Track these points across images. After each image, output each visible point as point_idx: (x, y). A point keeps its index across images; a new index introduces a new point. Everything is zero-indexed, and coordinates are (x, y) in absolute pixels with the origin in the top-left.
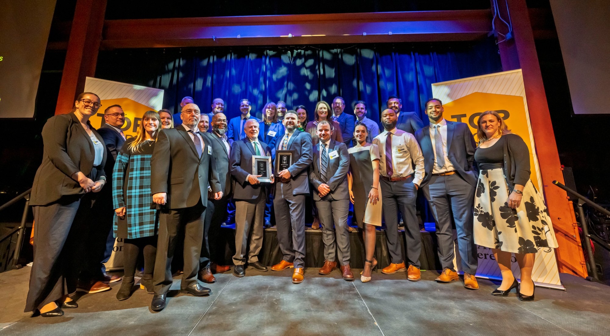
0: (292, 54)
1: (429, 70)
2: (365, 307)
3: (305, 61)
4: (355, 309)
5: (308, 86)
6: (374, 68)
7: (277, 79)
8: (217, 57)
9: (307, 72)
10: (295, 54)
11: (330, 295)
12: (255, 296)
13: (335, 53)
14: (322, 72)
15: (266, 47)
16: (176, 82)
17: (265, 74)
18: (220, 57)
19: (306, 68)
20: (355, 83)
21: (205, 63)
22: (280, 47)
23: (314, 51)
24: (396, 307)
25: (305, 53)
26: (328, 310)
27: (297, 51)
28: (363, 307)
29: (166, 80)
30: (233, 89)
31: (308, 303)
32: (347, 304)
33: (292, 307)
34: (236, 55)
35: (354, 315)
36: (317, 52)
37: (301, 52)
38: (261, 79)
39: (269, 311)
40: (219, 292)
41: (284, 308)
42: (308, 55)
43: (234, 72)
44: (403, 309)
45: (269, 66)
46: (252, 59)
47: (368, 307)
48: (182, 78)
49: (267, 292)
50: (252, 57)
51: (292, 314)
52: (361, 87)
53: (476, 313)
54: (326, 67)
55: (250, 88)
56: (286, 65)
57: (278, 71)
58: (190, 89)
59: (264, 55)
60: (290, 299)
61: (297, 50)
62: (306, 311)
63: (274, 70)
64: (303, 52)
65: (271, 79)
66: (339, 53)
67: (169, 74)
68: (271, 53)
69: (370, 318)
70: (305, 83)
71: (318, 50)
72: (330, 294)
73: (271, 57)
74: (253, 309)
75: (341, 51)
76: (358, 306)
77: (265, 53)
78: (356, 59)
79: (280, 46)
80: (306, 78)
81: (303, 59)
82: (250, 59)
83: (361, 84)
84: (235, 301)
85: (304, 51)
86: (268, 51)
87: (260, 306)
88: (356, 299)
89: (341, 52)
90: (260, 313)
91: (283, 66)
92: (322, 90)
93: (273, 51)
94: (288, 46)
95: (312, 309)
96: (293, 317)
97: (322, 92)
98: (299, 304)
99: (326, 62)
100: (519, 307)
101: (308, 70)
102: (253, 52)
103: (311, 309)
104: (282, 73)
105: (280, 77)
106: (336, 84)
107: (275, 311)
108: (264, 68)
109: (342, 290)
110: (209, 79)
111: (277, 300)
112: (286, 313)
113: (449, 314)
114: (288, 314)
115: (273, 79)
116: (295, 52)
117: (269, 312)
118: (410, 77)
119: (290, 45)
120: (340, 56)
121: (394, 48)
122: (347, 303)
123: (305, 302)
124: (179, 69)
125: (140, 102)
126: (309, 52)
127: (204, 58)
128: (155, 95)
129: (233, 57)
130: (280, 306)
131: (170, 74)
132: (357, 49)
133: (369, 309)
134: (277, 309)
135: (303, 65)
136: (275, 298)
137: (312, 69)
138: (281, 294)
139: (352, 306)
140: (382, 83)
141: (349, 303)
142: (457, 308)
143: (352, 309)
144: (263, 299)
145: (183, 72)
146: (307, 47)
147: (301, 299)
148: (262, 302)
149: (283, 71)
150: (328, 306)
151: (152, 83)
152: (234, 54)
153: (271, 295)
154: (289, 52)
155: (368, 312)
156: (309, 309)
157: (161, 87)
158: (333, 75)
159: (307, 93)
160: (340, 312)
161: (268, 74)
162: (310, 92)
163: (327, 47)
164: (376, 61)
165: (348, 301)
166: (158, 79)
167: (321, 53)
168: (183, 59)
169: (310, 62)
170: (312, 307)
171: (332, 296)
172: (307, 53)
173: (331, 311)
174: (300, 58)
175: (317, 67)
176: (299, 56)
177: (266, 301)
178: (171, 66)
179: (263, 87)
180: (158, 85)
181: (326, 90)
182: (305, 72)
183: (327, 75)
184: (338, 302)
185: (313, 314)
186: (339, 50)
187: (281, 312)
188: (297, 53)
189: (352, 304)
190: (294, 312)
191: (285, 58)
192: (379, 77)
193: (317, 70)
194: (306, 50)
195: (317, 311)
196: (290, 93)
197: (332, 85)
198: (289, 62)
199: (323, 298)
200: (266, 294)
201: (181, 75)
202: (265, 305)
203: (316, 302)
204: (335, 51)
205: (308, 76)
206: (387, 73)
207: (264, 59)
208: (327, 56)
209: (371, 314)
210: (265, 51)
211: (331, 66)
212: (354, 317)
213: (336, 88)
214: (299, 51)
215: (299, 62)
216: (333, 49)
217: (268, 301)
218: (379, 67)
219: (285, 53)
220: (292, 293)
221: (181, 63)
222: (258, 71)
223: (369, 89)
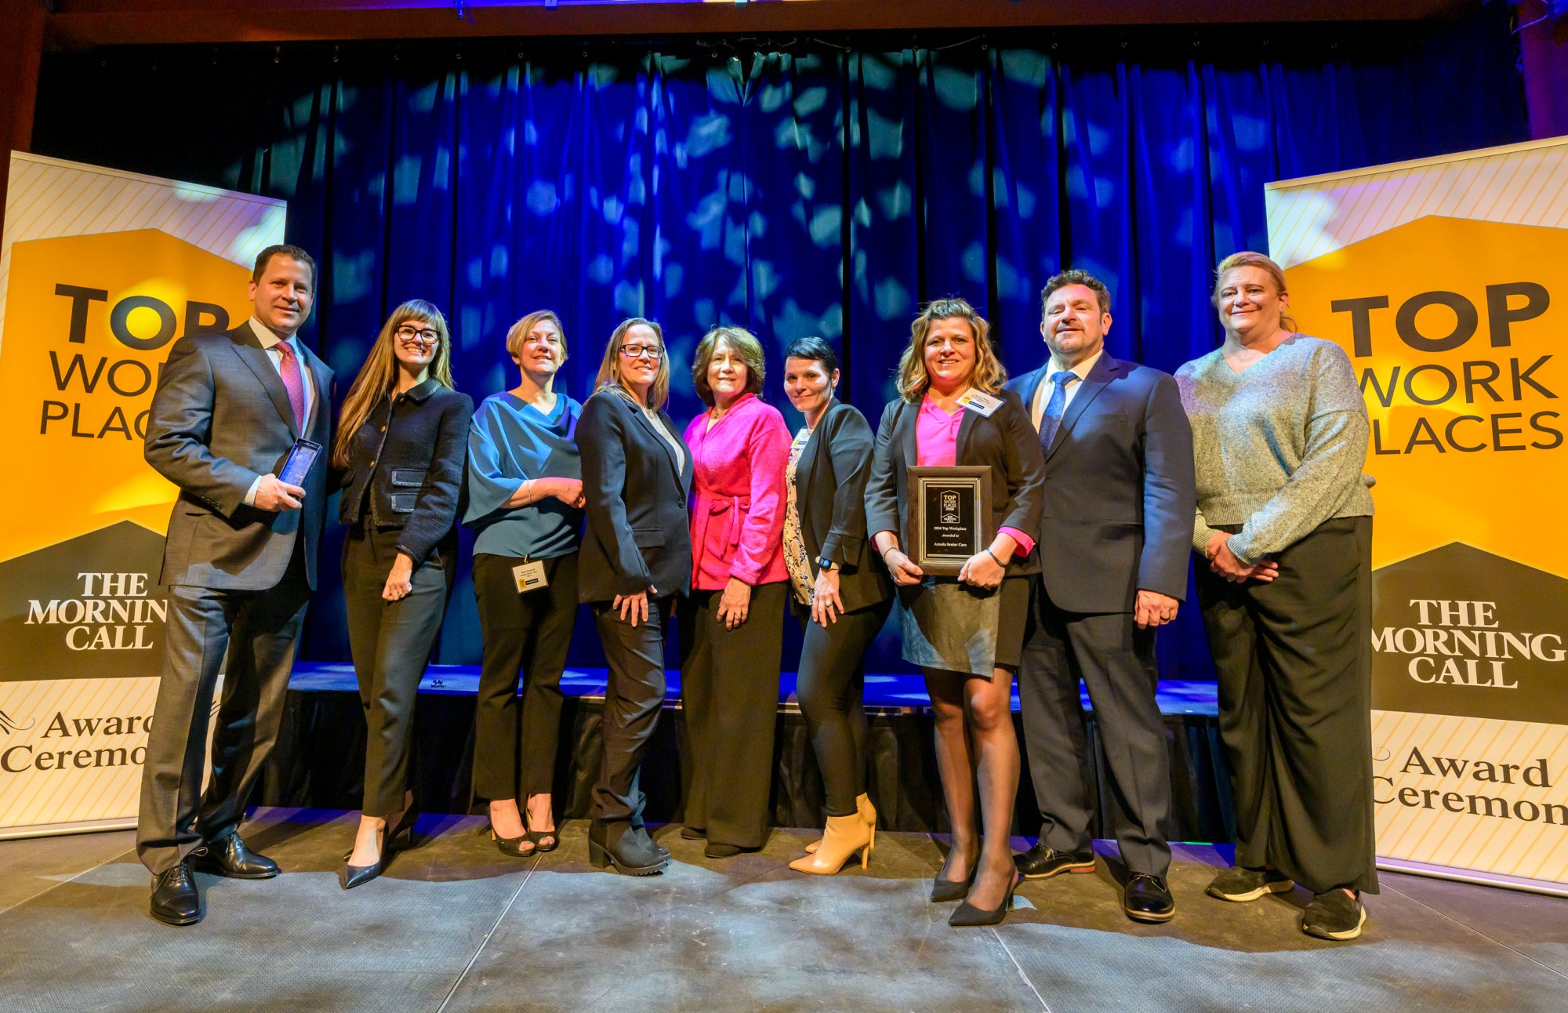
0: (747, 67)
1: (1249, 133)
2: (1008, 961)
3: (797, 93)
4: (977, 967)
5: (805, 186)
6: (1047, 121)
7: (690, 159)
8: (471, 78)
9: (802, 136)
10: (756, 69)
11: (887, 922)
12: (628, 919)
13: (906, 64)
14: (856, 137)
15: (650, 42)
16: (323, 168)
17: (645, 143)
18: (480, 80)
19: (800, 121)
20: (977, 177)
21: (427, 99)
22: (701, 41)
23: (828, 57)
24: (1113, 965)
25: (793, 62)
26: (884, 970)
27: (763, 58)
28: (1000, 961)
29: (286, 162)
30: (530, 197)
31: (812, 944)
32: (945, 951)
33: (760, 957)
34: (540, 72)
35: (972, 987)
36: (840, 60)
37: (779, 59)
38: (635, 163)
39: (682, 968)
40: (504, 902)
41: (731, 959)
42: (807, 71)
43: (532, 134)
44: (1140, 971)
45: (661, 113)
46: (597, 88)
47: (1018, 961)
48: (344, 158)
49: (669, 907)
50: (601, 76)
51: (760, 981)
52: (1000, 194)
53: (1393, 990)
54: (873, 119)
55: (594, 193)
56: (722, 108)
57: (694, 128)
58: (376, 198)
59: (644, 69)
60: (750, 933)
61: (765, 53)
62: (809, 970)
63: (679, 129)
64: (785, 59)
65: (667, 161)
66: (922, 64)
67: (296, 142)
68: (668, 63)
69: (1025, 998)
70: (794, 175)
71: (843, 51)
72: (884, 918)
73: (669, 81)
74: (628, 963)
75: (928, 56)
76: (982, 958)
77: (648, 64)
78: (984, 87)
79: (704, 36)
80: (795, 157)
81: (788, 87)
82: (593, 87)
83: (999, 181)
84: (561, 936)
85: (790, 56)
86: (657, 55)
87: (650, 951)
88: (976, 935)
89: (927, 60)
90: (652, 975)
91: (712, 113)
92: (856, 202)
93: (678, 58)
94: (732, 36)
95: (827, 965)
96: (764, 990)
97: (856, 211)
98: (782, 946)
99: (870, 98)
100: (1543, 970)
101: (805, 129)
102: (602, 61)
103: (825, 964)
104: (709, 137)
105: (700, 151)
106: (908, 182)
107: (703, 968)
108: (643, 120)
109: (926, 907)
110: (443, 159)
111: (703, 935)
112: (741, 978)
113: (1298, 990)
114: (747, 980)
115: (675, 159)
116: (759, 58)
117: (681, 973)
118: (1183, 156)
119: (737, 35)
120: (923, 77)
121: (1124, 45)
122: (945, 949)
123: (801, 943)
124: (334, 121)
125: (203, 246)
126: (809, 61)
127: (425, 83)
128: (255, 220)
129: (529, 80)
130: (717, 953)
131: (302, 144)
132: (986, 52)
133: (1024, 969)
134: (710, 963)
135: (786, 110)
136: (697, 927)
137: (819, 123)
138: (716, 913)
139: (965, 958)
140: (1076, 181)
141: (954, 949)
142: (1325, 971)
143: (965, 967)
144: (656, 929)
145: (347, 136)
146: (799, 42)
147: (787, 931)
148: (655, 941)
149: (711, 130)
150: (880, 957)
151: (235, 173)
152: (532, 68)
153: (684, 917)
154: (735, 59)
155: (1021, 979)
156: (816, 966)
157: (272, 191)
158: (899, 148)
159: (799, 211)
160: (924, 979)
161: (660, 142)
162: (812, 207)
163: (876, 43)
164: (1055, 94)
165: (950, 941)
166: (260, 160)
167: (853, 65)
168: (345, 87)
169: (812, 100)
170: (828, 958)
171: (892, 925)
172: (801, 62)
173: (892, 974)
174: (778, 84)
175: (839, 118)
176: (772, 75)
177: (668, 936)
178: (303, 110)
179: (639, 192)
180: (258, 182)
181: (868, 204)
182: (793, 134)
183: (875, 148)
184: (914, 945)
185: (833, 981)
186: (919, 54)
187: (724, 972)
188: (765, 63)
189: (963, 951)
190: (767, 973)
191: (722, 84)
192: (1067, 157)
193: (837, 129)
194: (797, 52)
195: (844, 971)
196: (737, 213)
197: (890, 186)
198: (734, 98)
199: (863, 932)
200: (666, 912)
201: (340, 145)
202: (668, 948)
203: (837, 942)
204: (903, 56)
205: (805, 150)
206: (1097, 140)
207: (642, 86)
208: (876, 75)
209: (1030, 984)
210: (645, 55)
211: (890, 114)
212: (971, 994)
213: (908, 196)
214: (773, 55)
215: (771, 99)
216: (900, 51)
217: (673, 936)
218: (1068, 120)
219: (722, 64)
220: (754, 913)
221: (341, 100)
222: (621, 130)
223: (1026, 202)
